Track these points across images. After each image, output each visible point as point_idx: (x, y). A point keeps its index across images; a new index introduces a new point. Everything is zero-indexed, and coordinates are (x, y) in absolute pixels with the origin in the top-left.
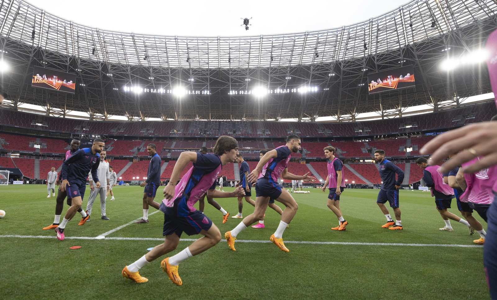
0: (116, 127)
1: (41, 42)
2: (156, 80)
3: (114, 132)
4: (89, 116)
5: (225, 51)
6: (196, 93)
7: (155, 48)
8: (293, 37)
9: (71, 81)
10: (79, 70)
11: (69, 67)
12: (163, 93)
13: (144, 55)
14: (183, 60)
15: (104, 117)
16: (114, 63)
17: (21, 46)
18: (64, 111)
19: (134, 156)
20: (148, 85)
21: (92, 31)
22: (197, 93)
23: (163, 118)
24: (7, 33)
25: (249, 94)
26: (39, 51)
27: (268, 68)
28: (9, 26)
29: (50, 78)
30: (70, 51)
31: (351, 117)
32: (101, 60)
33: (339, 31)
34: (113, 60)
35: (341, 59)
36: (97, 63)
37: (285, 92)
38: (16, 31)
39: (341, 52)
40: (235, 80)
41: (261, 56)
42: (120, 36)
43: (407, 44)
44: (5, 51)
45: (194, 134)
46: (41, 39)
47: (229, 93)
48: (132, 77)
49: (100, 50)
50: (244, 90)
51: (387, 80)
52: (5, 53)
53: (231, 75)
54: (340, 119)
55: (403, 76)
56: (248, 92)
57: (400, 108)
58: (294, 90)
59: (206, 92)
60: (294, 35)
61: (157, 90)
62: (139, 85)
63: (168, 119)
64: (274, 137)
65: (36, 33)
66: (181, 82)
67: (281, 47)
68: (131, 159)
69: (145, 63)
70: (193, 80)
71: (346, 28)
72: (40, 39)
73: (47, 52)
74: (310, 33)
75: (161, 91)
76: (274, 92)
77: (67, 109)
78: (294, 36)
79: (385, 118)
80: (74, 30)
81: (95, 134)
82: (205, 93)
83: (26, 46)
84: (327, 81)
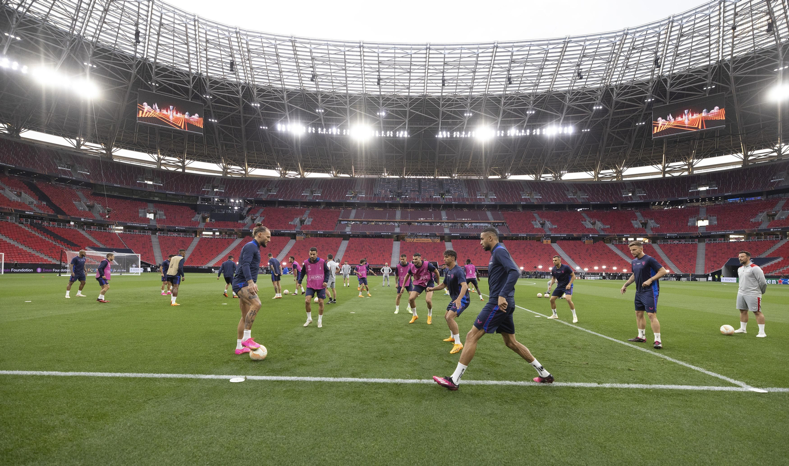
0: (264, 187)
1: (147, 51)
2: (327, 113)
3: (262, 194)
4: (222, 170)
5: (437, 67)
6: (386, 135)
7: (327, 61)
8: (544, 45)
9: (197, 115)
10: (208, 97)
11: (193, 91)
12: (337, 134)
13: (310, 73)
14: (370, 82)
15: (244, 172)
16: (262, 86)
17: (115, 55)
18: (183, 162)
19: (296, 231)
20: (313, 122)
21: (229, 32)
22: (388, 135)
23: (333, 173)
24: (93, 34)
25: (467, 137)
26: (144, 64)
27: (500, 96)
28: (97, 22)
29: (164, 109)
30: (194, 65)
31: (615, 173)
32: (241, 81)
33: (618, 36)
34: (261, 81)
35: (615, 83)
36: (236, 85)
37: (523, 134)
38: (108, 31)
39: (616, 71)
40: (449, 115)
41: (492, 77)
42: (273, 42)
43: (720, 59)
44: (93, 65)
45: (383, 198)
46: (148, 44)
47: (438, 134)
48: (290, 108)
49: (241, 64)
50: (460, 130)
51: (682, 117)
52: (92, 68)
53: (443, 106)
54: (600, 176)
55: (708, 111)
56: (467, 133)
57: (691, 161)
58: (537, 132)
59: (402, 132)
60: (548, 42)
61: (327, 130)
62: (299, 121)
63: (339, 175)
64: (502, 203)
65: (140, 34)
66: (363, 116)
67: (525, 62)
68: (293, 236)
69: (310, 86)
70: (383, 114)
71: (629, 32)
72: (146, 45)
73: (157, 67)
74: (573, 40)
75: (334, 131)
76: (505, 135)
77: (187, 159)
78: (547, 45)
79: (667, 175)
80: (200, 30)
81: (235, 197)
82: (401, 136)
83: (125, 57)
84: (588, 118)
